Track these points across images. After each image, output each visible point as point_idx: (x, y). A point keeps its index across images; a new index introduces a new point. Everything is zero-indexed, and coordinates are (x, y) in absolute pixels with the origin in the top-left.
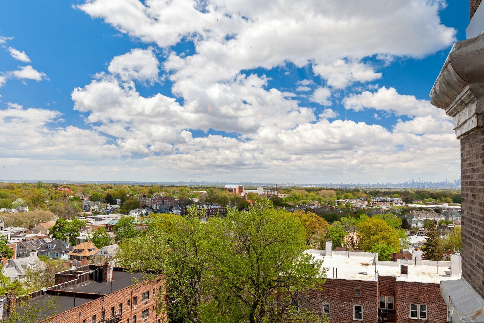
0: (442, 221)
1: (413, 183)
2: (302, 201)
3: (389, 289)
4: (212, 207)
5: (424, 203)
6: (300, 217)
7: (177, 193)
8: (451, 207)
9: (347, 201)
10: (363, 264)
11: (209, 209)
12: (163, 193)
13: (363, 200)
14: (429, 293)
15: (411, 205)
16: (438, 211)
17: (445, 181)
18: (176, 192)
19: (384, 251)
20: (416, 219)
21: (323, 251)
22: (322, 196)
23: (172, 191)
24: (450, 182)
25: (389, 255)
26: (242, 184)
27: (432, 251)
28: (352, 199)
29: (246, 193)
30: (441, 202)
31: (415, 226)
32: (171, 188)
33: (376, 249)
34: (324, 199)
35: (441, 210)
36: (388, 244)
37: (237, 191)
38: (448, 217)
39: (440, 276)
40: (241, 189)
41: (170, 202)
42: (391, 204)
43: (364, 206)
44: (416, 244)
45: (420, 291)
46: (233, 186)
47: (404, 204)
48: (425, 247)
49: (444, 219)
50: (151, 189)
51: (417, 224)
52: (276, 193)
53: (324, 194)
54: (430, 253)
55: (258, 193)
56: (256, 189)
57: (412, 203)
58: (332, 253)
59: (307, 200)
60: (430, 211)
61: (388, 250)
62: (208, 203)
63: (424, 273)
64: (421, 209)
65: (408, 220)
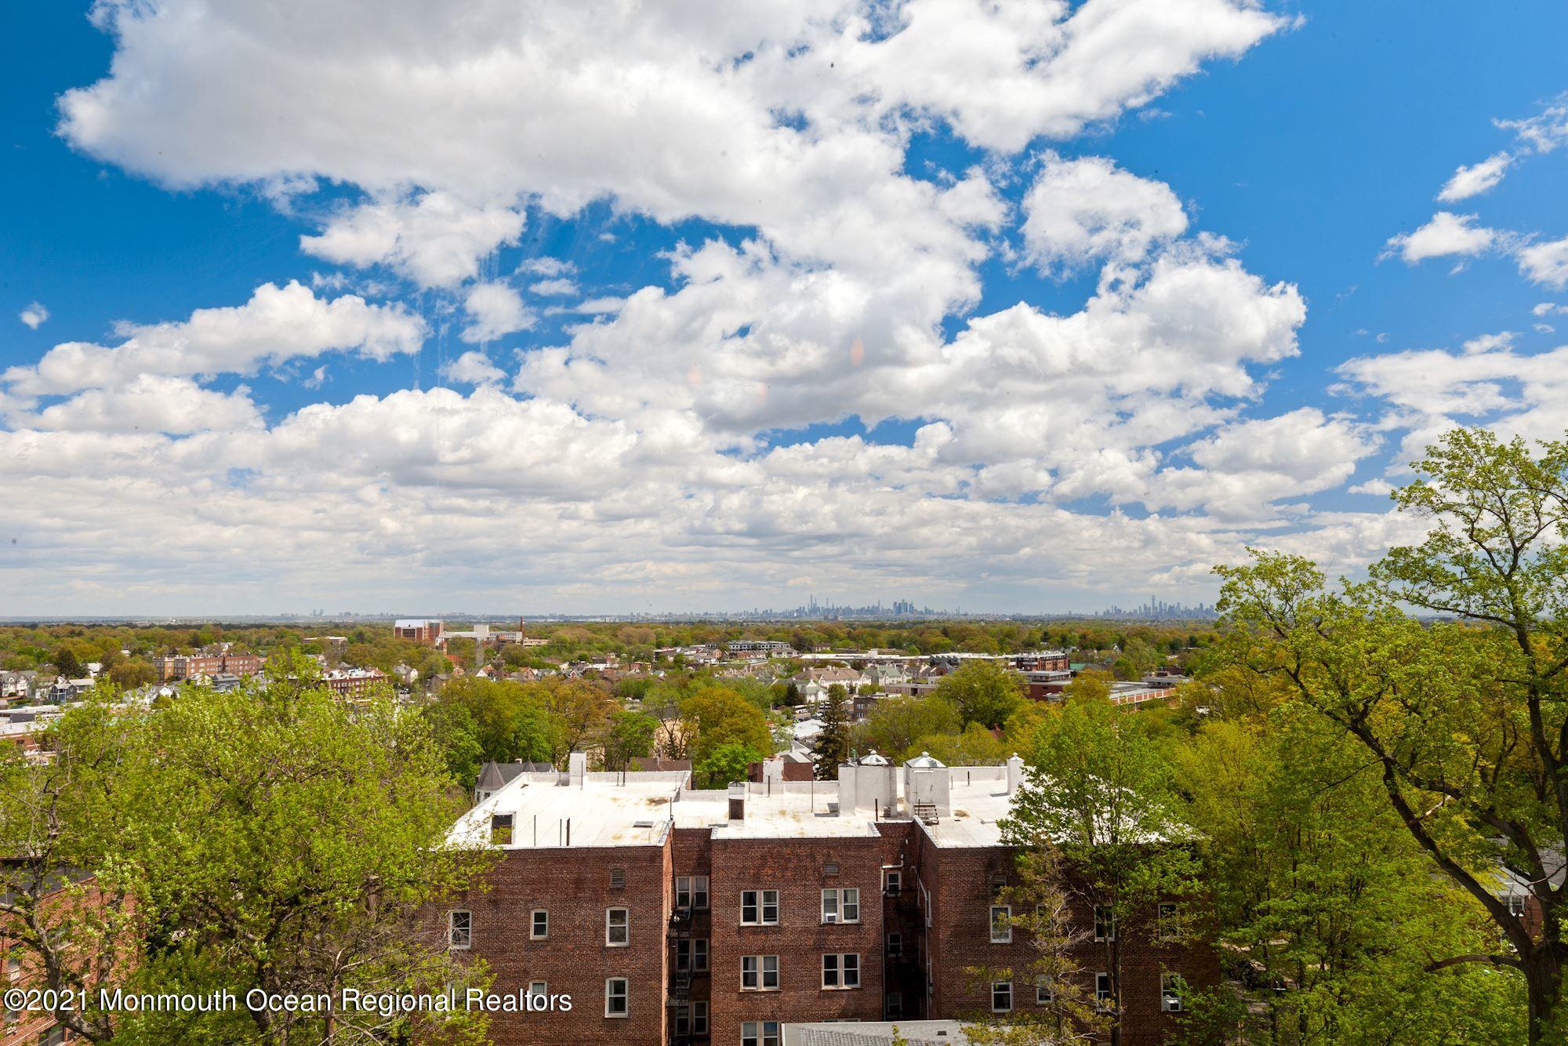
0: (865, 686)
1: (814, 610)
2: (577, 653)
3: (699, 859)
4: (354, 676)
5: (833, 651)
6: (553, 691)
7: (268, 644)
8: (884, 657)
9: (678, 650)
10: (652, 801)
11: (345, 680)
12: (231, 644)
13: (712, 648)
14: (782, 862)
15: (808, 656)
16: (858, 666)
17: (876, 605)
18: (264, 641)
19: (735, 760)
20: (814, 685)
21: (563, 776)
22: (623, 641)
23: (254, 638)
24: (886, 607)
25: (745, 767)
26: (438, 617)
27: (835, 752)
28: (688, 646)
29: (446, 640)
30: (866, 648)
31: (812, 699)
32: (253, 630)
33: (719, 756)
34: (627, 648)
35: (865, 664)
36: (745, 745)
37: (425, 636)
38: (877, 678)
39: (817, 815)
40: (434, 630)
41: (243, 665)
42: (769, 655)
43: (713, 661)
44: (810, 738)
45: (763, 858)
46: (416, 624)
47: (795, 654)
48: (820, 744)
49: (869, 682)
50: (195, 634)
51: (816, 695)
52: (519, 636)
53: (629, 636)
54: (829, 757)
55: (475, 639)
56: (471, 629)
57: (810, 651)
58: (585, 778)
59: (589, 650)
60: (844, 666)
61: (745, 757)
62: (346, 665)
63: (783, 813)
64: (824, 664)
65: (799, 687)
